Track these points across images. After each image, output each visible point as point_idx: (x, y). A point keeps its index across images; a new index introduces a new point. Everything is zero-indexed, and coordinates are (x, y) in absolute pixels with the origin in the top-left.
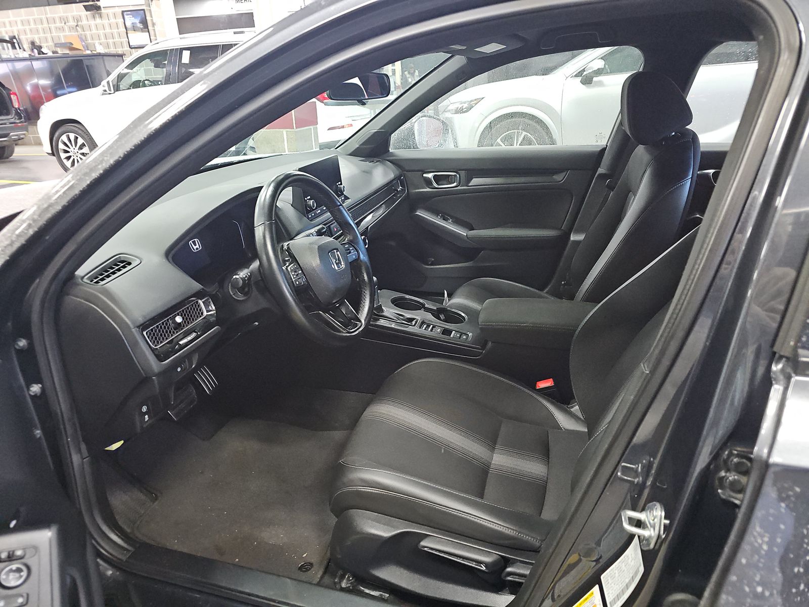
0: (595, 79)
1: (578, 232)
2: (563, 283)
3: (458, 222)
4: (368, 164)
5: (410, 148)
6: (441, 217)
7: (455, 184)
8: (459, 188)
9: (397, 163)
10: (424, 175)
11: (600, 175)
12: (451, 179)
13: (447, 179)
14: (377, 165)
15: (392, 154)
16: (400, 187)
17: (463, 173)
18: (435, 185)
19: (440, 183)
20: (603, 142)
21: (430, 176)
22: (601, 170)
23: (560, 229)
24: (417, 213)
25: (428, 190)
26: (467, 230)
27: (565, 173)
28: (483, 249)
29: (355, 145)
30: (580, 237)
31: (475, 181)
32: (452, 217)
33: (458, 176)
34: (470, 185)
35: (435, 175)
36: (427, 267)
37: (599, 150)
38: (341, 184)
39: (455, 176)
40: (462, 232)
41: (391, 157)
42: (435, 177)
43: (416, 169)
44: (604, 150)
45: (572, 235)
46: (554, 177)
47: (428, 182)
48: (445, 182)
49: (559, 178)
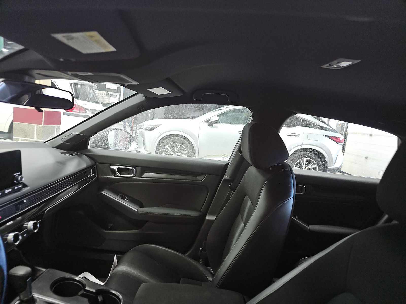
0: (214, 125)
1: (212, 214)
2: (201, 249)
3: (132, 200)
4: (67, 156)
5: (103, 148)
6: (120, 196)
7: (132, 175)
8: (135, 178)
9: (92, 157)
10: (111, 167)
11: (225, 180)
12: (130, 171)
13: (128, 171)
14: (74, 158)
15: (89, 151)
16: (92, 174)
17: (138, 169)
18: (118, 174)
19: (122, 173)
20: (226, 159)
21: (115, 168)
22: (226, 177)
23: (200, 211)
24: (103, 193)
25: (113, 177)
26: (138, 207)
27: (204, 176)
28: (147, 222)
29: (60, 141)
30: (213, 218)
31: (146, 175)
32: (128, 196)
33: (135, 170)
34: (143, 176)
35: (119, 168)
36: (106, 231)
37: (225, 164)
38: (21, 174)
39: (133, 169)
40: (134, 208)
41: (88, 152)
42: (118, 169)
43: (106, 162)
44: (227, 164)
45: (207, 215)
46: (197, 177)
47: (113, 172)
48: (125, 173)
49: (201, 178)
